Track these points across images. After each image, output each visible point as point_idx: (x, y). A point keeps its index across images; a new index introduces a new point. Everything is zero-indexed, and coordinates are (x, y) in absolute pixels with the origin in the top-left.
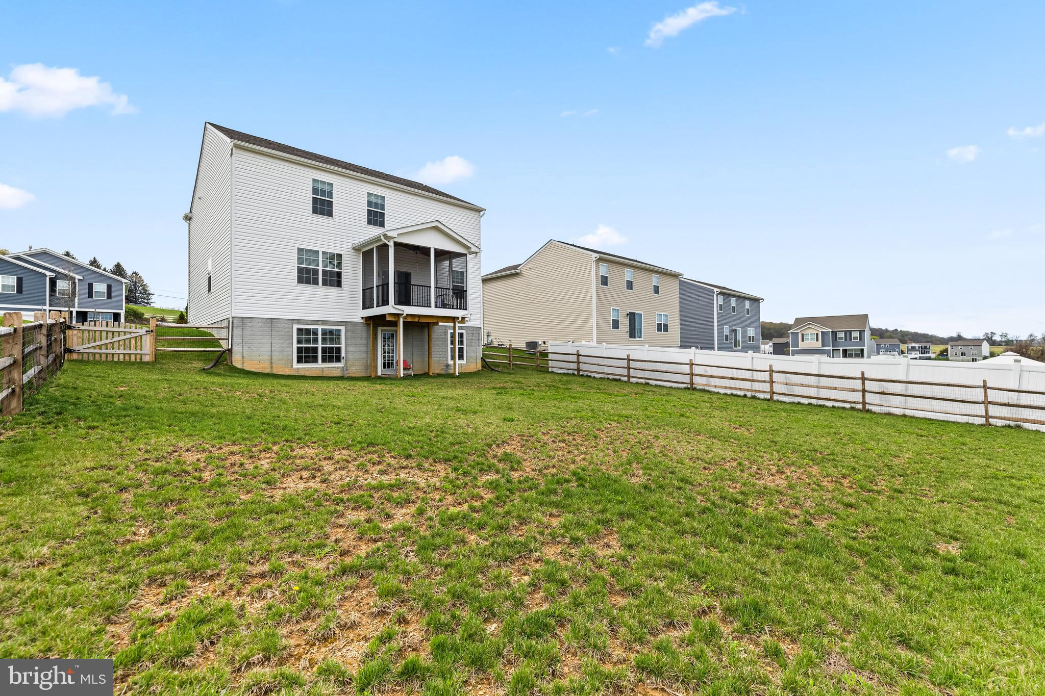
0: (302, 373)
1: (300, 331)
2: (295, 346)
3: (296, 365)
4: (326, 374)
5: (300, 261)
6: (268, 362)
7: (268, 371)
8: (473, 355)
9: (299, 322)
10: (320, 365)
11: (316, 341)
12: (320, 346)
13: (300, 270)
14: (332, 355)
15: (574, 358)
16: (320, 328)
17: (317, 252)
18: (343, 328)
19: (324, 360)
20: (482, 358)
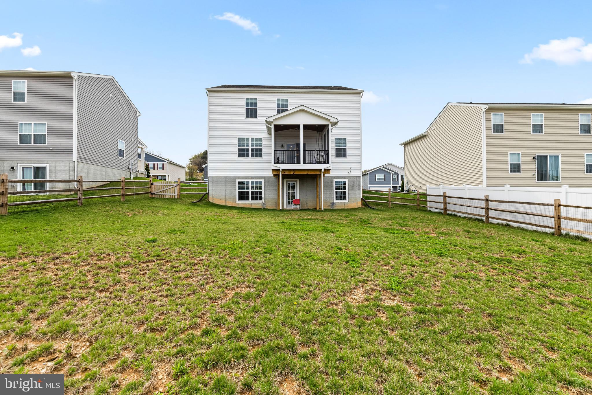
0: (241, 206)
1: (240, 183)
2: (237, 191)
3: (238, 201)
4: (253, 207)
5: (239, 145)
6: (224, 200)
7: (224, 204)
8: (354, 196)
9: (239, 178)
10: (250, 201)
11: (248, 188)
12: (250, 191)
13: (240, 150)
14: (257, 196)
15: (442, 199)
16: (250, 181)
17: (248, 139)
18: (263, 181)
19: (252, 199)
20: (362, 199)
